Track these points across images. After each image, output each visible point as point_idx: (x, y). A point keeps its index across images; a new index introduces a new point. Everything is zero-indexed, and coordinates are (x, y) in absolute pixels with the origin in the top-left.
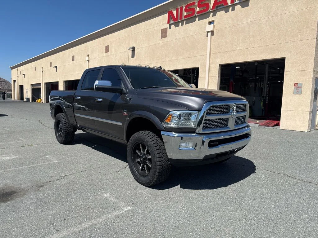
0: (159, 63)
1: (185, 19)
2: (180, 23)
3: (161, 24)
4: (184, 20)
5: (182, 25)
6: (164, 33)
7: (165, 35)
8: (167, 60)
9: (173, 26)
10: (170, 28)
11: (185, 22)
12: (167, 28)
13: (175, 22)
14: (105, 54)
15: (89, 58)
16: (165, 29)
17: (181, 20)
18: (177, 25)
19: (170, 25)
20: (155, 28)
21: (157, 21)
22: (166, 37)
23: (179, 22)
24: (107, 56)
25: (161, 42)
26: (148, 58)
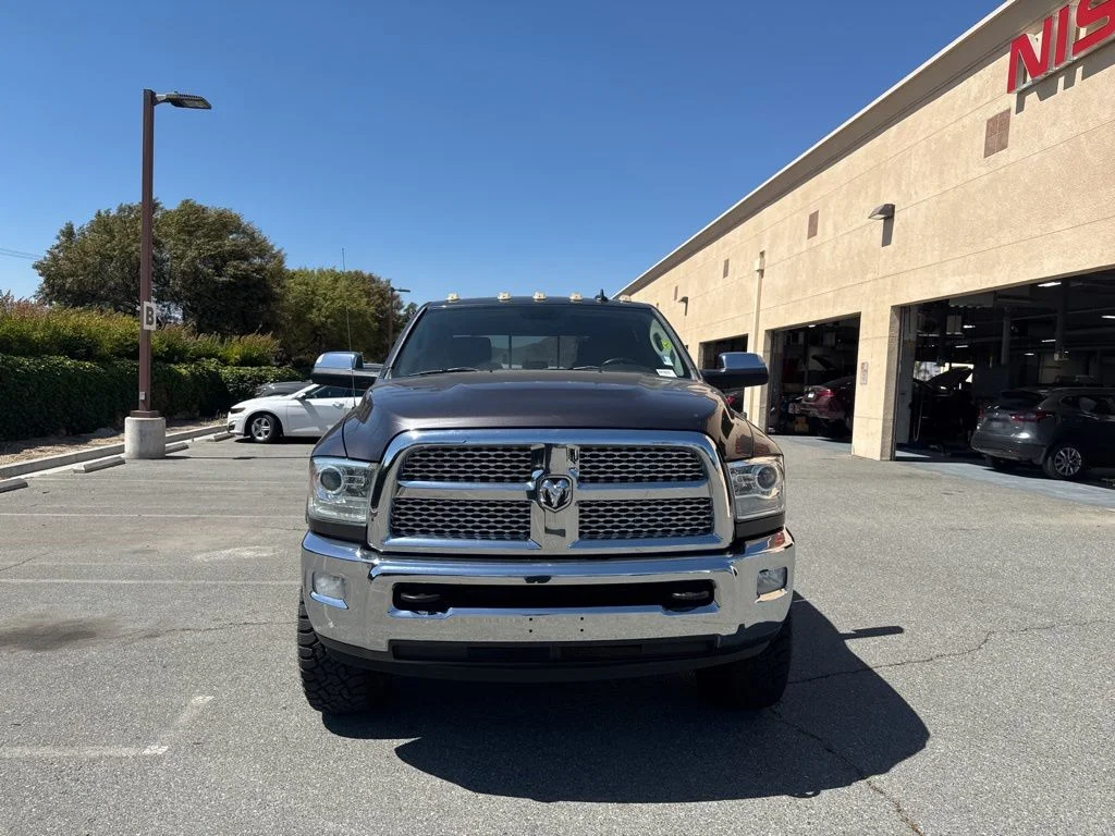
0: (972, 257)
1: (1082, 54)
2: (1061, 80)
3: (988, 99)
4: (1075, 64)
5: (1069, 84)
6: (997, 132)
7: (1000, 142)
8: (1005, 242)
9: (1032, 98)
10: (1020, 108)
11: (1079, 71)
12: (1009, 111)
13: (1039, 78)
14: (806, 243)
15: (762, 263)
16: (1002, 114)
17: (1062, 65)
18: (1045, 89)
19: (1022, 95)
20: (966, 121)
21: (975, 90)
22: (1004, 147)
23: (1056, 75)
24: (809, 250)
25: (984, 171)
26: (936, 239)
